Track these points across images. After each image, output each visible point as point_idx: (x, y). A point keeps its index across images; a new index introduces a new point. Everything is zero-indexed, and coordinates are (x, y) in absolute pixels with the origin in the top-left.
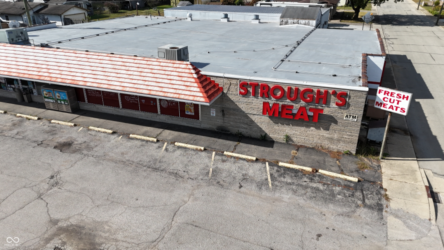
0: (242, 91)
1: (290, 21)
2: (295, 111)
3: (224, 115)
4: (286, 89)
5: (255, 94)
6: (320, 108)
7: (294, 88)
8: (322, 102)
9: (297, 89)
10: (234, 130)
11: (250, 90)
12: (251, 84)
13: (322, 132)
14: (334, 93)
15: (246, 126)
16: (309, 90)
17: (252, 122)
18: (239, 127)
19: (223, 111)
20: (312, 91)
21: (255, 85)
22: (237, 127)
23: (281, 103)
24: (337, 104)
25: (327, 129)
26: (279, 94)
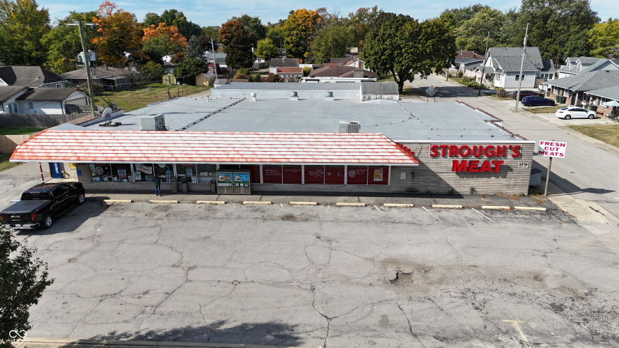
0: (433, 153)
1: (372, 97)
2: (480, 165)
3: (413, 177)
4: (472, 148)
5: (444, 155)
6: (499, 160)
7: (478, 146)
8: (501, 155)
9: (481, 147)
10: (423, 190)
11: (440, 151)
12: (442, 147)
13: (502, 181)
14: (511, 147)
15: (434, 184)
16: (490, 147)
17: (441, 179)
18: (428, 186)
19: (413, 173)
20: (493, 147)
21: (444, 147)
22: (426, 186)
23: (468, 160)
24: (513, 156)
25: (505, 177)
26: (466, 152)
